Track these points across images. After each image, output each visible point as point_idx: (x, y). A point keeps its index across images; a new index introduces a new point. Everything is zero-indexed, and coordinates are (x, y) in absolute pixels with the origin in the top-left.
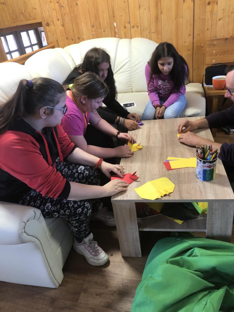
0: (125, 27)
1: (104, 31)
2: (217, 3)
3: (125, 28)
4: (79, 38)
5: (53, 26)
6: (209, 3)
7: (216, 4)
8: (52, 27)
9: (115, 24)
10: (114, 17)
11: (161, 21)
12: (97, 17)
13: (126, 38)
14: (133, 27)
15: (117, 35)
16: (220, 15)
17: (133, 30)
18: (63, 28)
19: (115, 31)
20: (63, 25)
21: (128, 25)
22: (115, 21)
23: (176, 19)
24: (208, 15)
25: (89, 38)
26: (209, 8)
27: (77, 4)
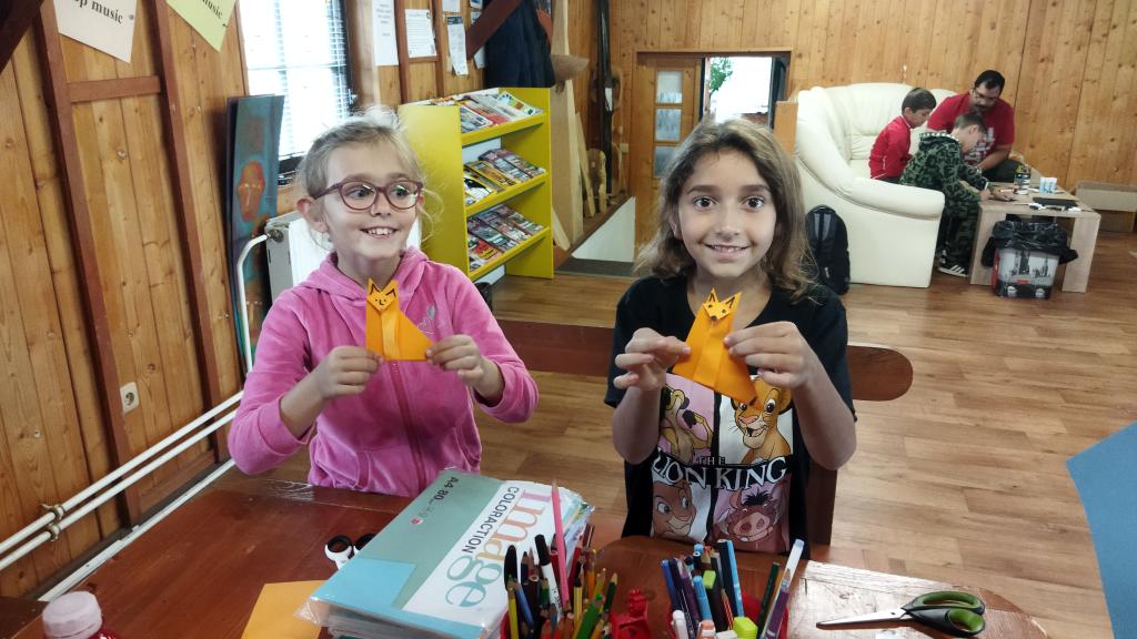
0: (919, 73)
1: (886, 74)
2: (1053, 62)
4: (843, 80)
5: (807, 61)
6: (1042, 60)
7: (1051, 62)
8: (805, 60)
9: (905, 68)
10: (906, 58)
12: (880, 54)
14: (932, 74)
16: (1055, 76)
17: (929, 78)
19: (903, 77)
20: (823, 60)
21: (924, 72)
22: (906, 63)
24: (1039, 75)
25: (860, 81)
26: (1042, 65)
27: (855, 36)
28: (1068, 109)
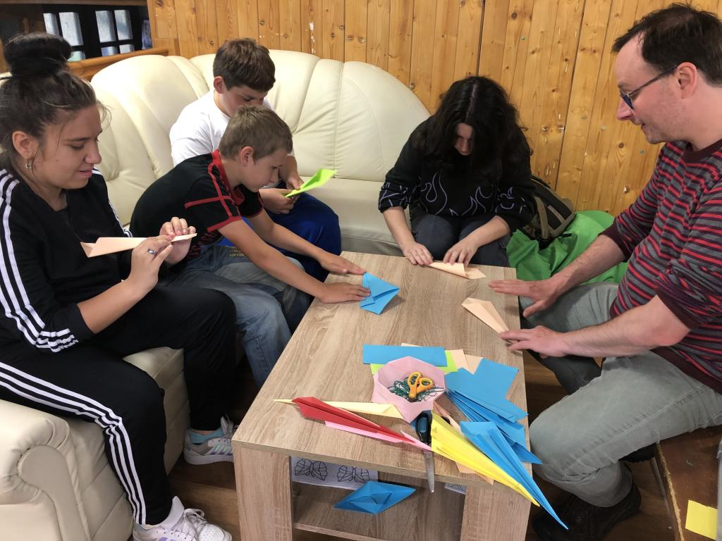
0: (333, 35)
1: (286, 36)
2: (531, 18)
3: (333, 37)
5: (170, 9)
6: (514, 16)
7: (528, 18)
9: (312, 26)
10: (311, 10)
11: (410, 34)
12: (273, 4)
13: (332, 58)
14: (351, 37)
15: (313, 50)
16: (534, 43)
17: (348, 44)
18: (193, 17)
19: (310, 40)
20: (194, 10)
21: (339, 32)
22: (312, 19)
23: (443, 36)
24: (510, 39)
26: (513, 24)
28: (555, 95)
